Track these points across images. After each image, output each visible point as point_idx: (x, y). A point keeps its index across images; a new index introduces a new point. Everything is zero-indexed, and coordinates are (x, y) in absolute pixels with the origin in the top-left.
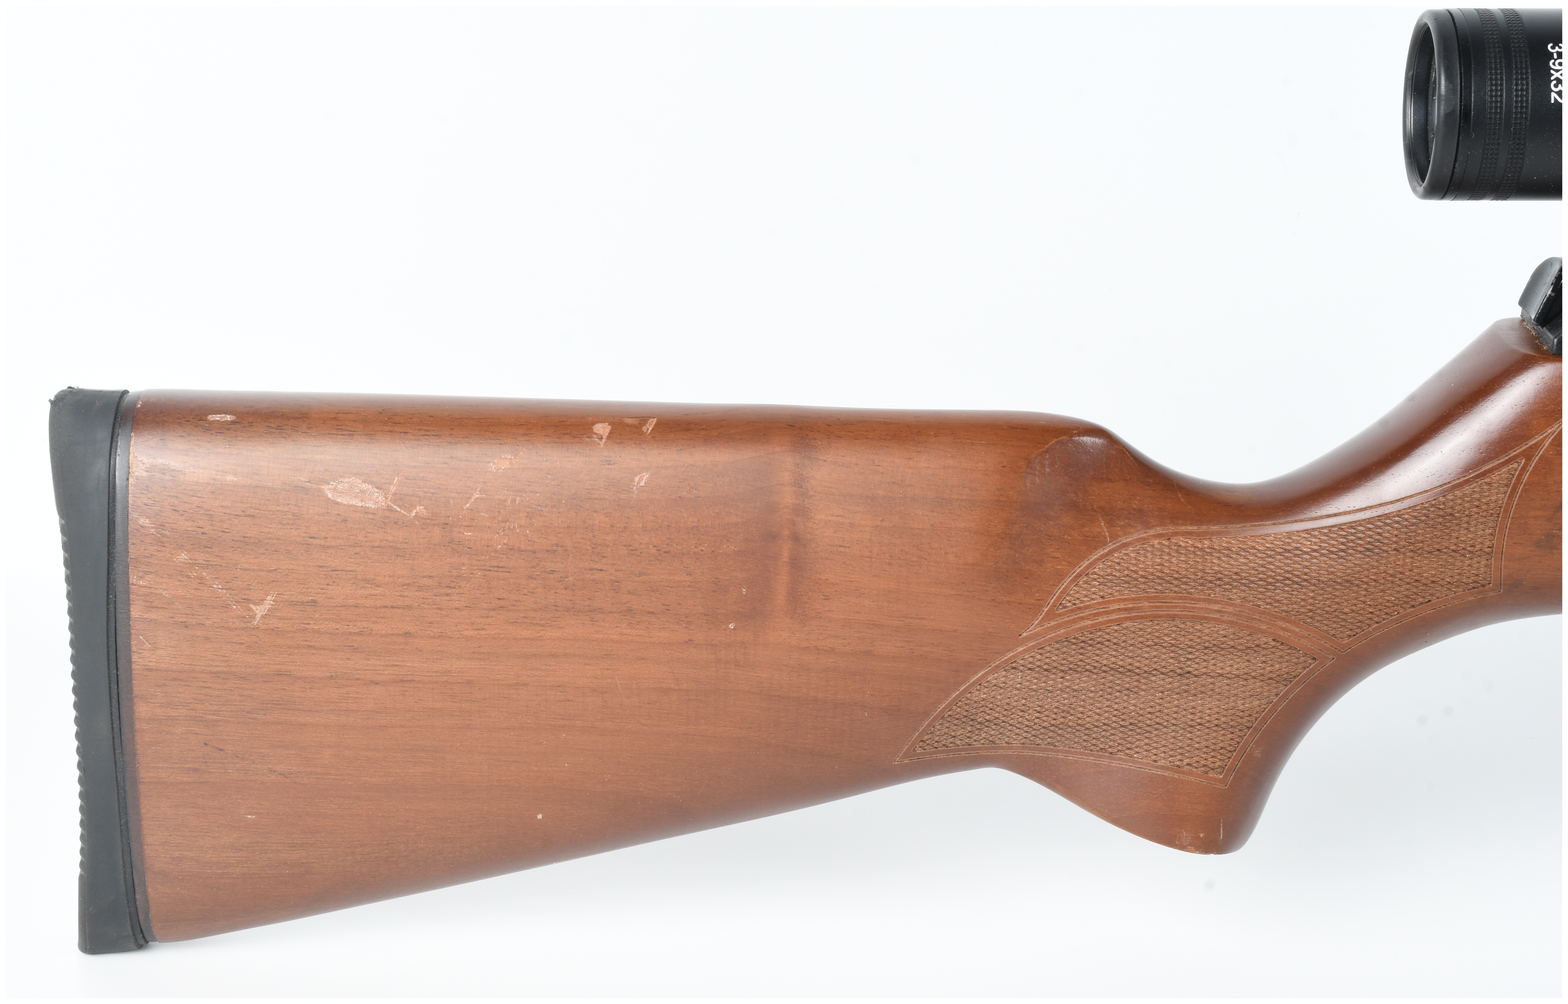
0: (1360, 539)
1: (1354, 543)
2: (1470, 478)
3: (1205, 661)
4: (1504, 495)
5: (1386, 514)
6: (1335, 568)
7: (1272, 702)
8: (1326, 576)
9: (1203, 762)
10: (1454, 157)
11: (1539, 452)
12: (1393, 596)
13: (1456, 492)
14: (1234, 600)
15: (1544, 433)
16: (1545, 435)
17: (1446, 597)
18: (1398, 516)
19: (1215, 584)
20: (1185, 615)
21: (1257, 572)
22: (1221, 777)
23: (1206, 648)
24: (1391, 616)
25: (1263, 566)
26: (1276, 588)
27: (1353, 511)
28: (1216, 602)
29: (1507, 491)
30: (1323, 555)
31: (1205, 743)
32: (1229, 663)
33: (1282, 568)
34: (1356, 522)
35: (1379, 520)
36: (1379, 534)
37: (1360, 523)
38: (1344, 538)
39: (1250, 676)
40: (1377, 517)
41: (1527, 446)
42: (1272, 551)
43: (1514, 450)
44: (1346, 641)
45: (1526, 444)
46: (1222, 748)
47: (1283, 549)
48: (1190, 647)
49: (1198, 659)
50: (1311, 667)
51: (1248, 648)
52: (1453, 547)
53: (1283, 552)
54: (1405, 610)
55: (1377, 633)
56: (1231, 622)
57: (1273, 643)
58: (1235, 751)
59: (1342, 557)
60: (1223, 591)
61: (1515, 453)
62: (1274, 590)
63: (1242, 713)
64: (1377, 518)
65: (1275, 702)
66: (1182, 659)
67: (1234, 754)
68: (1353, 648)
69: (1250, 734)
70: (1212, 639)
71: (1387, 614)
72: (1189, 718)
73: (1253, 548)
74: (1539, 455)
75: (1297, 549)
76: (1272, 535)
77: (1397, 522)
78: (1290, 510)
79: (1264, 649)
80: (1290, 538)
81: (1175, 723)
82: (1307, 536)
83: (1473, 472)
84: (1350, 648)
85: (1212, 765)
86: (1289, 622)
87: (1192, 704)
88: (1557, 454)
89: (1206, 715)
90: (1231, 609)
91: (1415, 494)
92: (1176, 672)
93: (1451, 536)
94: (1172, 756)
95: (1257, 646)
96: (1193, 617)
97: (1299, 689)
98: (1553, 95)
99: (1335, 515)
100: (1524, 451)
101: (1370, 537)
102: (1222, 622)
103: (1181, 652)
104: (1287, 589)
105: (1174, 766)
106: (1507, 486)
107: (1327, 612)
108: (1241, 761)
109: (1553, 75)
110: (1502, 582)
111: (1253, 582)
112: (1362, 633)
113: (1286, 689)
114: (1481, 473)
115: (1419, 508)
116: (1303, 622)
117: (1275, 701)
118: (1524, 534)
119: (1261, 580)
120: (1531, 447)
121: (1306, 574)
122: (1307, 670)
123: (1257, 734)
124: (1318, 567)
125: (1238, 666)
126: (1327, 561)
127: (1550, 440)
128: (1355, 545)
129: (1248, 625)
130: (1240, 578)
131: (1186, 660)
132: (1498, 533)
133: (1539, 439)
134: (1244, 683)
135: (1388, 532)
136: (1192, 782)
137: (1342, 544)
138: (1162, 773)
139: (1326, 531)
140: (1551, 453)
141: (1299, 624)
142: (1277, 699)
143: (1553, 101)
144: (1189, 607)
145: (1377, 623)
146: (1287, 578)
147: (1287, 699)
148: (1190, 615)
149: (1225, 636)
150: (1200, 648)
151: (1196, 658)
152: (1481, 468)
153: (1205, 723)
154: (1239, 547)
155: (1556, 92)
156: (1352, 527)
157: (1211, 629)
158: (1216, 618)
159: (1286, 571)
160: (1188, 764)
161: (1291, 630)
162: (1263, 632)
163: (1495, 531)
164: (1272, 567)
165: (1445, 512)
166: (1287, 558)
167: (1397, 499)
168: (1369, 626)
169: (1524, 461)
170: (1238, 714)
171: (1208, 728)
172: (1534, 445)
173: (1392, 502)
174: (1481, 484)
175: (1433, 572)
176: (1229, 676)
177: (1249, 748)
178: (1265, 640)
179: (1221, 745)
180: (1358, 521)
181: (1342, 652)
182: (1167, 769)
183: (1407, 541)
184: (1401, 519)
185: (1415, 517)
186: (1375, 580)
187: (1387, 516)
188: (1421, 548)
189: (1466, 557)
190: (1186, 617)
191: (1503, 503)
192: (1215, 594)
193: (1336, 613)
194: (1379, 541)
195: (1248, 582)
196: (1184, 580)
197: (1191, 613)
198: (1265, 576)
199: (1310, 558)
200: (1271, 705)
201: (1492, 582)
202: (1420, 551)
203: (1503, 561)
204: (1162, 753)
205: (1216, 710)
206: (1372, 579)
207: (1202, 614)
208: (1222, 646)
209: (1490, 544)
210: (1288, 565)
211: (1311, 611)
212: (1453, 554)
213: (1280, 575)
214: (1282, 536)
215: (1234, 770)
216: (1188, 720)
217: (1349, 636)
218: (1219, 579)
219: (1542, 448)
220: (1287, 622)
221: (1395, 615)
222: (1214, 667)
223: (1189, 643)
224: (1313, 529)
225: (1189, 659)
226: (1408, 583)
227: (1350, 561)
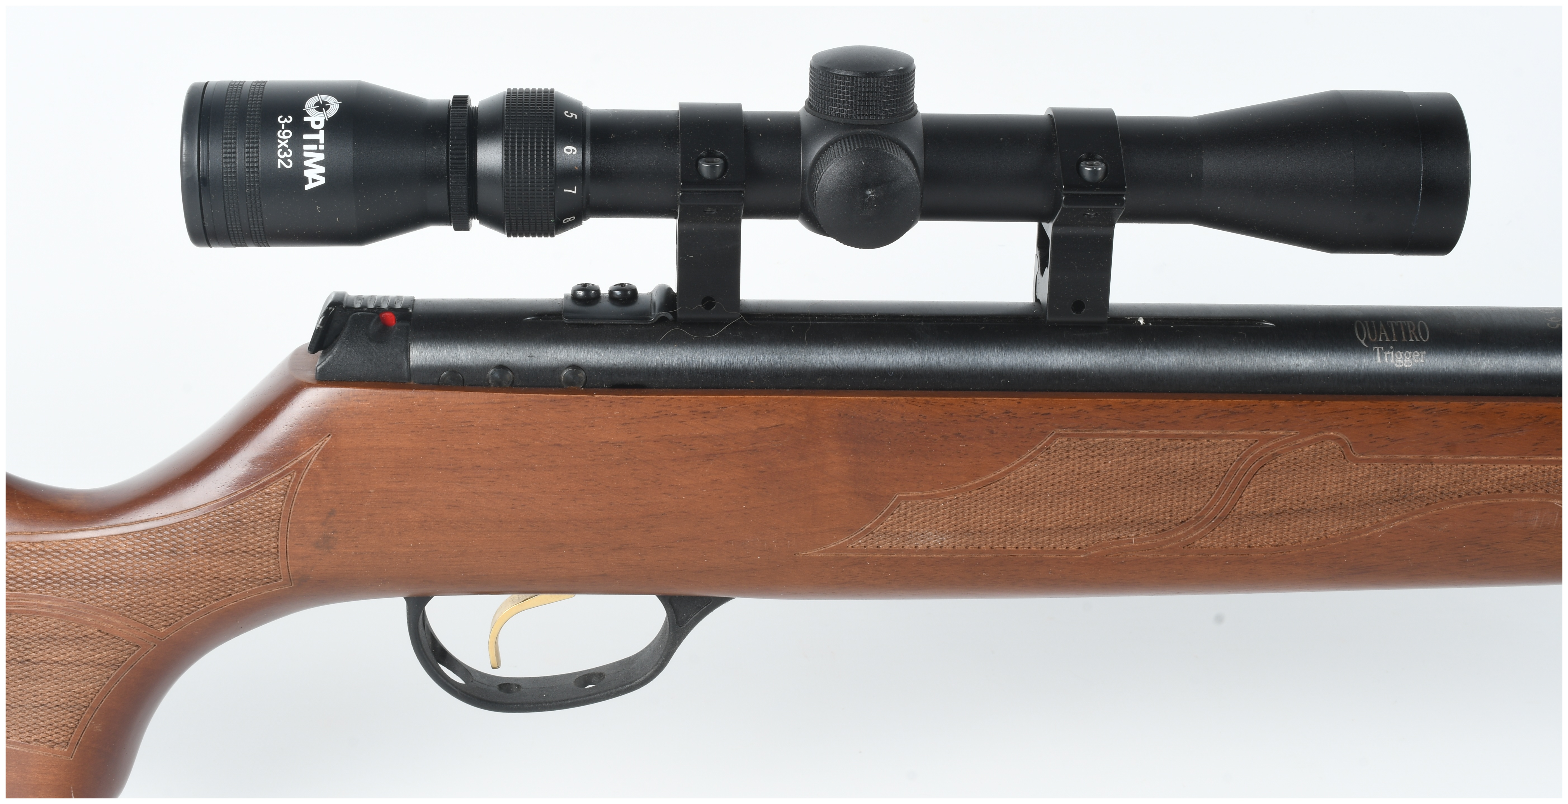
0: (166, 542)
1: (161, 546)
2: (252, 489)
3: (41, 650)
4: (281, 503)
5: (186, 520)
6: (145, 568)
7: (105, 684)
8: (139, 575)
9: (48, 738)
10: (200, 215)
11: (308, 465)
12: (197, 592)
13: (242, 501)
14: (62, 596)
15: (310, 450)
16: (311, 451)
17: (244, 591)
18: (196, 522)
19: (46, 583)
20: (19, 610)
21: (81, 572)
22: (66, 750)
23: (41, 639)
24: (199, 608)
25: (86, 566)
26: (98, 585)
27: (160, 517)
28: (46, 599)
29: (284, 500)
30: (136, 556)
31: (48, 722)
32: (62, 651)
33: (102, 568)
34: (162, 527)
35: (181, 526)
36: (181, 537)
37: (165, 528)
38: (153, 541)
39: (82, 662)
40: (179, 522)
41: (297, 461)
42: (95, 552)
43: (287, 464)
44: (163, 630)
45: (297, 459)
46: (64, 725)
47: (103, 551)
48: (27, 638)
49: (35, 649)
50: (135, 653)
51: (77, 638)
52: (244, 549)
53: (103, 554)
54: (210, 603)
55: (190, 623)
56: (61, 616)
57: (99, 634)
58: (76, 727)
59: (151, 558)
60: (52, 589)
61: (287, 467)
62: (96, 587)
63: (78, 695)
64: (179, 524)
65: (107, 685)
66: (21, 649)
67: (76, 730)
68: (171, 635)
69: (88, 712)
70: (45, 631)
71: (194, 606)
72: (32, 700)
73: (78, 550)
74: (308, 468)
75: (114, 550)
76: (95, 538)
77: (195, 527)
78: (110, 516)
79: (91, 639)
80: (109, 541)
81: (21, 704)
82: (122, 539)
83: (255, 483)
84: (168, 636)
85: (57, 740)
86: (111, 615)
87: (34, 687)
88: (323, 468)
89: (47, 697)
90: (60, 605)
91: (208, 503)
92: (17, 661)
93: (240, 539)
94: (21, 733)
95: (85, 636)
96: (27, 612)
97: (128, 672)
98: (280, 161)
99: (146, 521)
100: (295, 465)
101: (174, 540)
102: (53, 616)
103: (19, 642)
104: (106, 586)
105: (24, 742)
106: (284, 495)
107: (142, 606)
108: (83, 736)
109: (279, 144)
110: (291, 578)
111: (77, 580)
112: (176, 623)
113: (115, 673)
114: (260, 484)
115: (212, 514)
116: (123, 615)
117: (106, 683)
118: (304, 536)
119: (85, 578)
120: (300, 462)
121: (122, 573)
122: (132, 656)
123: (95, 712)
124: (132, 566)
125: (70, 653)
126: (139, 561)
127: (316, 456)
128: (161, 547)
129: (75, 618)
130: (67, 577)
131: (24, 649)
132: (281, 535)
133: (306, 455)
134: (77, 668)
135: (188, 535)
136: (40, 755)
137: (152, 546)
138: (14, 748)
139: (138, 535)
140: (317, 466)
141: (119, 616)
142: (108, 681)
143: (279, 167)
144: (23, 604)
145: (187, 614)
146: (107, 577)
147: (118, 681)
148: (24, 610)
149: (57, 628)
150: (36, 639)
151: (33, 647)
152: (261, 480)
153: (47, 704)
154: (67, 550)
155: (282, 159)
156: (159, 532)
157: (44, 622)
158: (47, 613)
159: (106, 571)
160: (35, 740)
161: (113, 622)
162: (88, 624)
163: (278, 535)
164: (94, 567)
165: (234, 518)
166: (106, 559)
167: (194, 507)
168: (181, 617)
169: (295, 474)
170: (75, 695)
171: (50, 708)
172: (302, 460)
173: (190, 510)
174: (262, 494)
175: (229, 570)
176: (63, 662)
177: (89, 724)
178: (91, 631)
179: (63, 722)
180: (164, 526)
181: (161, 640)
182: (18, 744)
183: (204, 543)
184: (198, 525)
185: (210, 523)
186: (180, 578)
187: (187, 522)
188: (216, 550)
189: (255, 557)
190: (21, 612)
191: (282, 510)
192: (45, 591)
193: (150, 606)
194: (181, 544)
195: (73, 580)
196: (19, 579)
197: (25, 609)
198: (88, 575)
199: (126, 559)
200: (103, 687)
201: (282, 577)
202: (216, 552)
203: (288, 559)
204: (13, 730)
205: (55, 692)
206: (177, 577)
207: (34, 609)
208: (54, 637)
209: (275, 546)
210: (107, 565)
211: (128, 605)
212: (244, 554)
213: (100, 573)
214: (103, 539)
215: (78, 744)
216: (32, 702)
217: (166, 626)
218: (49, 578)
219: (310, 463)
220: (108, 615)
221: (201, 608)
222: (50, 655)
223: (26, 635)
224: (128, 533)
225: (26, 649)
226: (209, 580)
227: (158, 561)
